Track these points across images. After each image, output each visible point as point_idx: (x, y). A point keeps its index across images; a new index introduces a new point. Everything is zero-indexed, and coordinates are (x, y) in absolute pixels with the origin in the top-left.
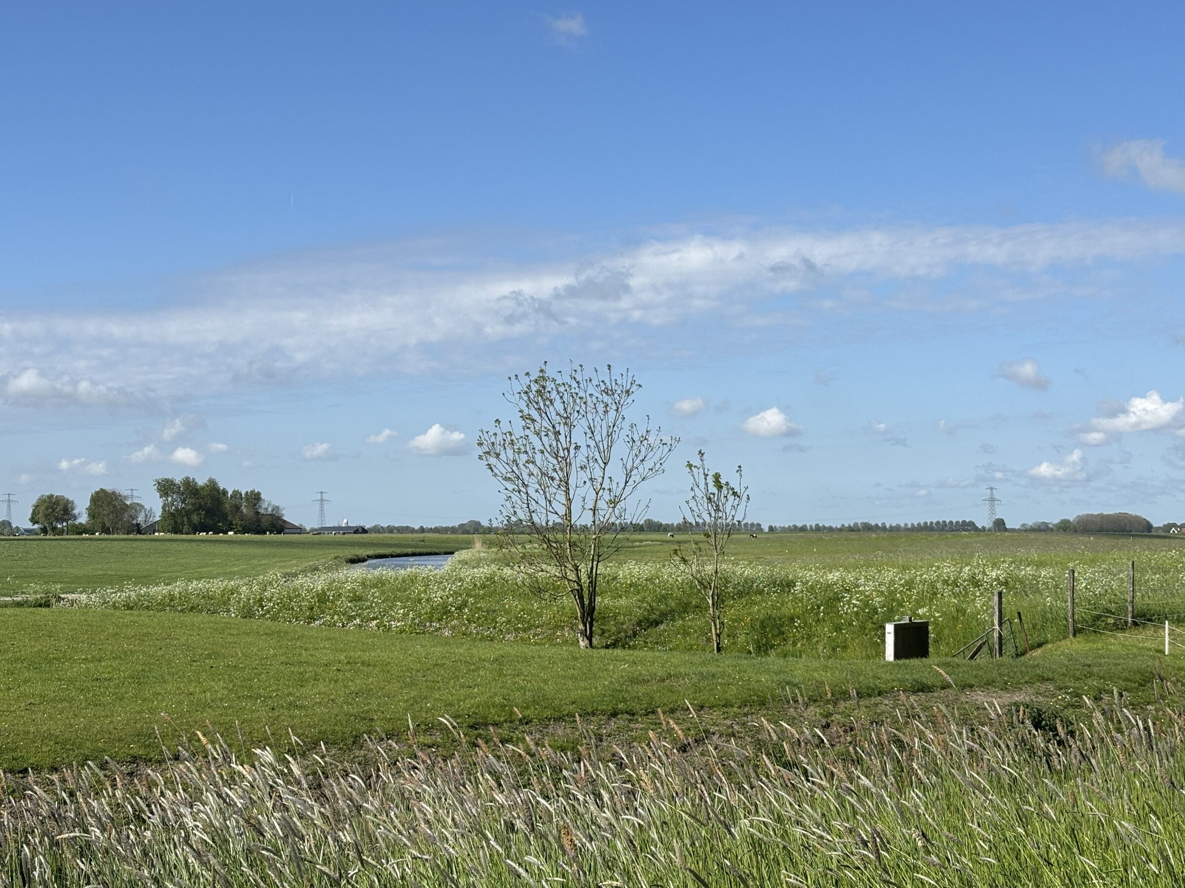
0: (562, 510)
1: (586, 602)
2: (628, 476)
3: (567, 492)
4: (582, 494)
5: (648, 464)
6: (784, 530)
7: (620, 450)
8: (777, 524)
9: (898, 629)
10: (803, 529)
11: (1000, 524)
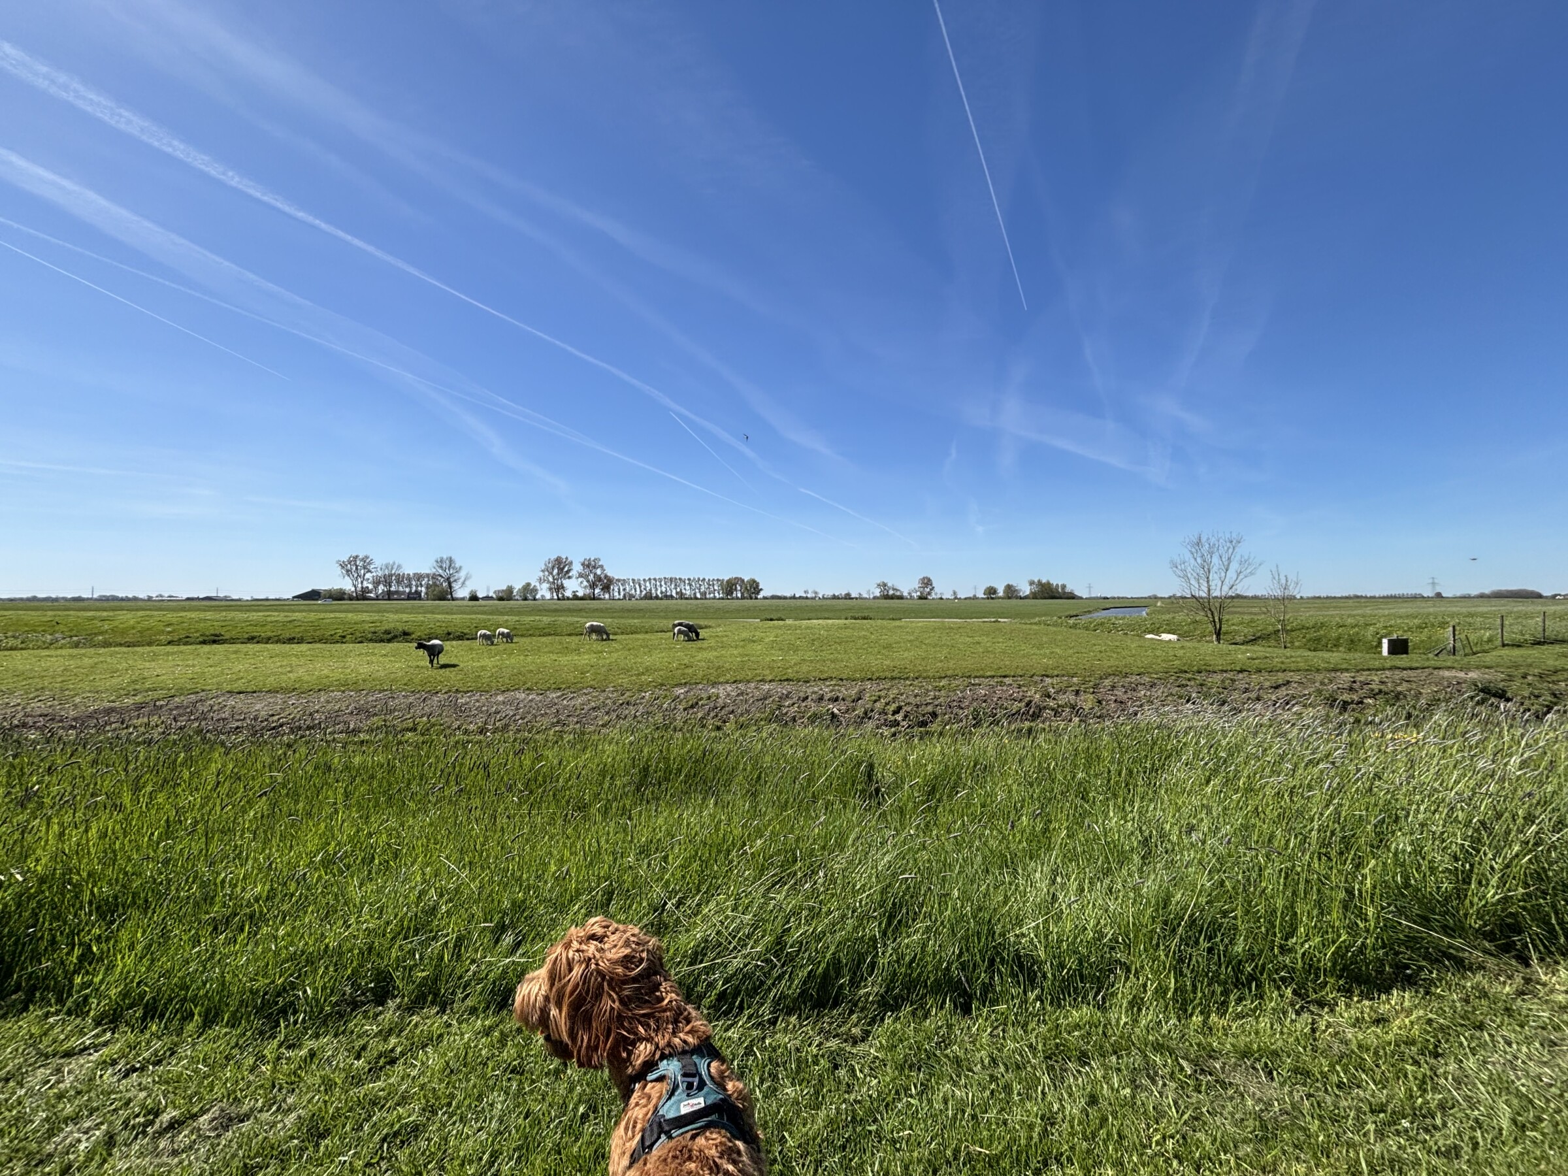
0: (1206, 590)
1: (1218, 626)
2: (1238, 575)
3: (1208, 582)
4: (1215, 582)
5: (1248, 571)
6: (1308, 598)
7: (1234, 566)
8: (1305, 596)
9: (1390, 641)
10: (1319, 598)
11: (1439, 595)
